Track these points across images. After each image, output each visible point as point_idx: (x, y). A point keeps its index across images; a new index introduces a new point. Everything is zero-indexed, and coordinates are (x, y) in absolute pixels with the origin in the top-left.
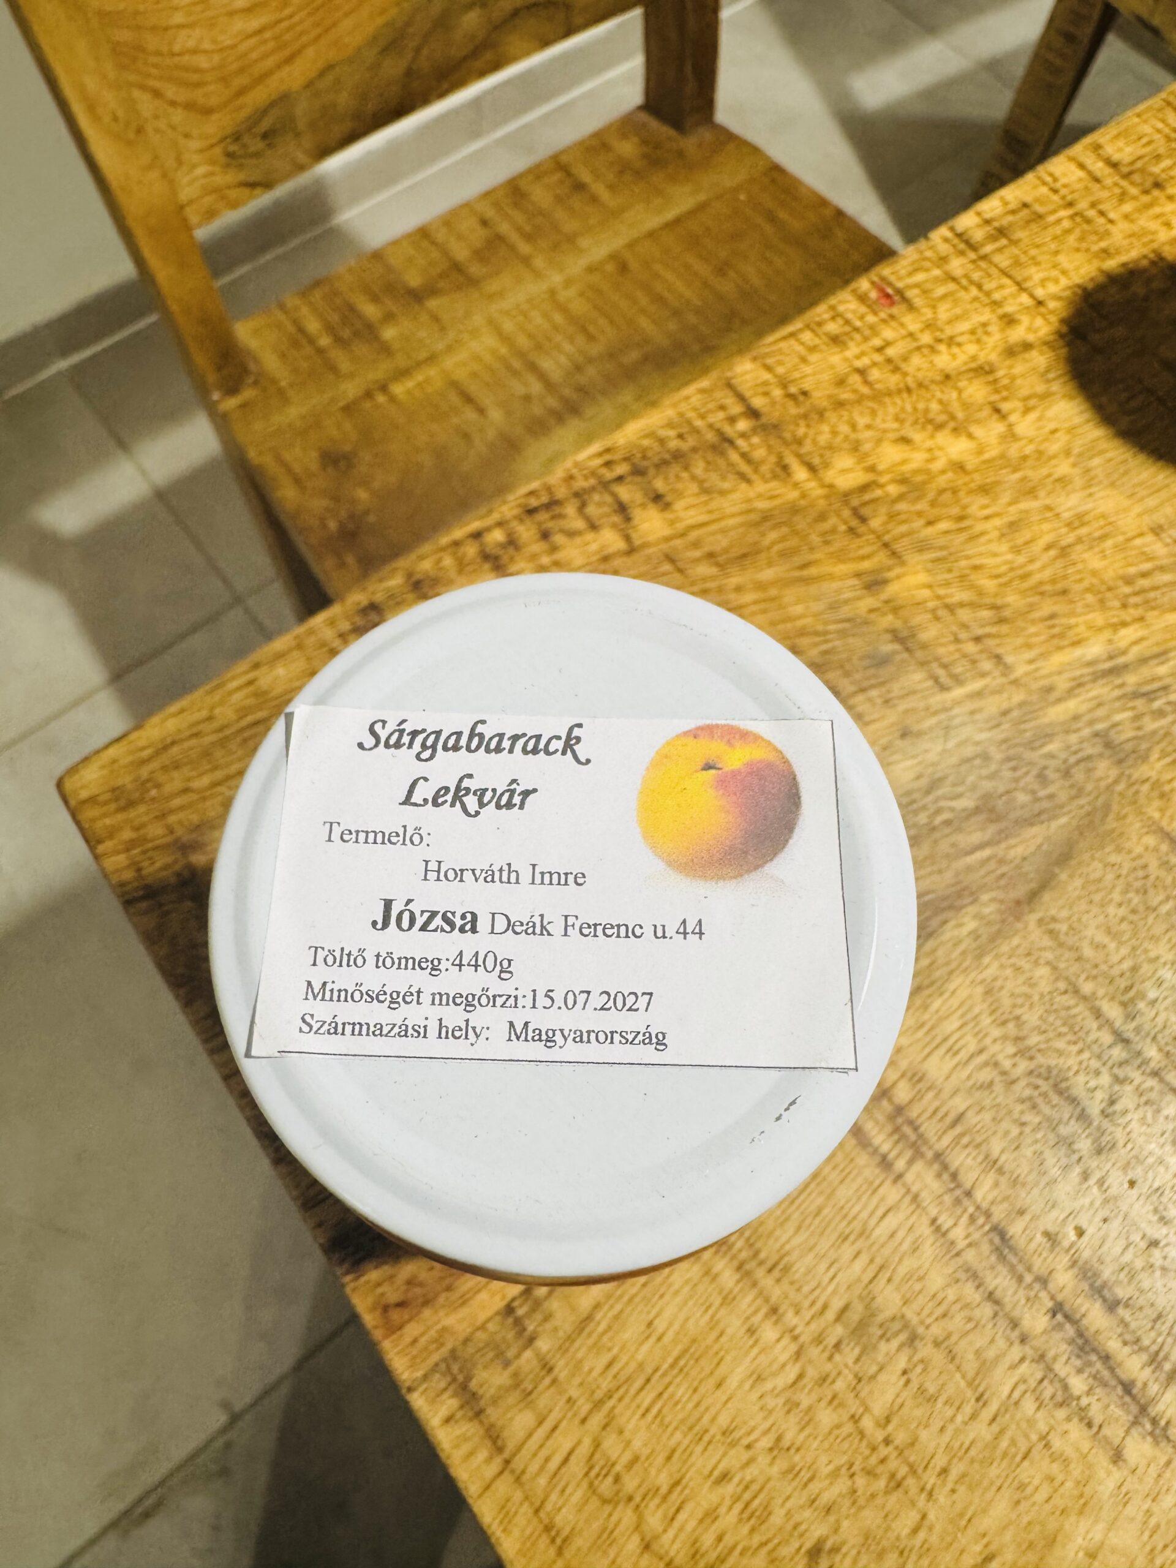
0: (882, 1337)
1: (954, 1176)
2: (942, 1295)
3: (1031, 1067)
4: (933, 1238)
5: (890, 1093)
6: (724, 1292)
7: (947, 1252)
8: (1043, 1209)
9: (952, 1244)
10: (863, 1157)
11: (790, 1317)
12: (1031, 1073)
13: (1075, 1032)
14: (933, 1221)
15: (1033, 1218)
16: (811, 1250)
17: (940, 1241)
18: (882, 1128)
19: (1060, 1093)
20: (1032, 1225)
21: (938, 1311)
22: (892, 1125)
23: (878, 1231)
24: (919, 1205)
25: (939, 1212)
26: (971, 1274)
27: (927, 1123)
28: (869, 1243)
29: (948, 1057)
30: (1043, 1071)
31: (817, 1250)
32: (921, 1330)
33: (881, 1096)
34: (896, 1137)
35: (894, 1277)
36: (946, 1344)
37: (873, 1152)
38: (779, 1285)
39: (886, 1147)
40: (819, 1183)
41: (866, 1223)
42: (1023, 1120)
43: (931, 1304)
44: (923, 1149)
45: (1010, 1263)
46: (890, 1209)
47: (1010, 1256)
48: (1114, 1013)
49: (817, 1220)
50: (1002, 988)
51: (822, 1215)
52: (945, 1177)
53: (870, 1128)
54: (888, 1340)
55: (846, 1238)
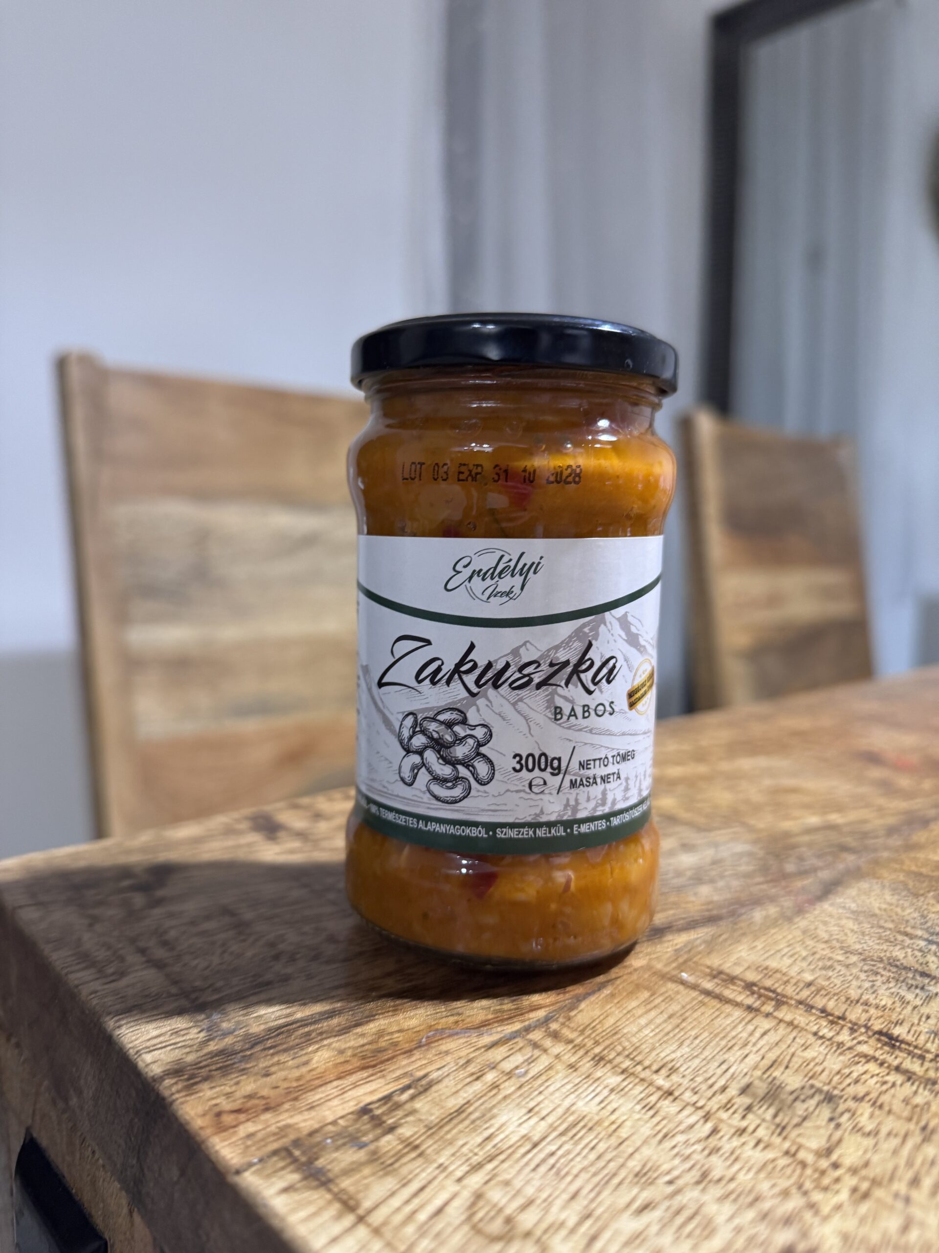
0: (796, 1100)
1: (823, 1011)
2: (847, 1071)
3: (862, 957)
4: (820, 1042)
5: (741, 976)
6: (611, 1087)
7: (838, 1048)
8: (920, 1020)
9: (840, 1045)
10: (728, 1008)
11: (688, 1096)
12: (864, 960)
13: (891, 942)
14: (815, 1034)
15: (912, 1025)
16: (696, 1056)
17: (827, 1043)
18: (740, 993)
19: (896, 966)
20: (914, 1028)
21: (848, 1081)
22: (749, 991)
23: (761, 1043)
24: (796, 1027)
25: (818, 1028)
26: (869, 1058)
27: (782, 987)
28: (755, 1049)
29: (785, 958)
30: (875, 958)
31: (703, 1057)
32: (836, 1092)
33: (732, 979)
34: (756, 996)
35: (791, 1065)
36: (867, 1098)
37: (737, 1004)
38: (669, 1079)
39: (750, 1001)
40: (691, 1023)
41: (746, 1040)
42: (871, 979)
43: (838, 1077)
44: (785, 1000)
45: (905, 1049)
46: (769, 1030)
47: (903, 1046)
48: (919, 933)
49: (697, 1041)
50: (816, 929)
51: (700, 1038)
52: (814, 1011)
53: (728, 993)
54: (804, 1101)
55: (730, 1049)
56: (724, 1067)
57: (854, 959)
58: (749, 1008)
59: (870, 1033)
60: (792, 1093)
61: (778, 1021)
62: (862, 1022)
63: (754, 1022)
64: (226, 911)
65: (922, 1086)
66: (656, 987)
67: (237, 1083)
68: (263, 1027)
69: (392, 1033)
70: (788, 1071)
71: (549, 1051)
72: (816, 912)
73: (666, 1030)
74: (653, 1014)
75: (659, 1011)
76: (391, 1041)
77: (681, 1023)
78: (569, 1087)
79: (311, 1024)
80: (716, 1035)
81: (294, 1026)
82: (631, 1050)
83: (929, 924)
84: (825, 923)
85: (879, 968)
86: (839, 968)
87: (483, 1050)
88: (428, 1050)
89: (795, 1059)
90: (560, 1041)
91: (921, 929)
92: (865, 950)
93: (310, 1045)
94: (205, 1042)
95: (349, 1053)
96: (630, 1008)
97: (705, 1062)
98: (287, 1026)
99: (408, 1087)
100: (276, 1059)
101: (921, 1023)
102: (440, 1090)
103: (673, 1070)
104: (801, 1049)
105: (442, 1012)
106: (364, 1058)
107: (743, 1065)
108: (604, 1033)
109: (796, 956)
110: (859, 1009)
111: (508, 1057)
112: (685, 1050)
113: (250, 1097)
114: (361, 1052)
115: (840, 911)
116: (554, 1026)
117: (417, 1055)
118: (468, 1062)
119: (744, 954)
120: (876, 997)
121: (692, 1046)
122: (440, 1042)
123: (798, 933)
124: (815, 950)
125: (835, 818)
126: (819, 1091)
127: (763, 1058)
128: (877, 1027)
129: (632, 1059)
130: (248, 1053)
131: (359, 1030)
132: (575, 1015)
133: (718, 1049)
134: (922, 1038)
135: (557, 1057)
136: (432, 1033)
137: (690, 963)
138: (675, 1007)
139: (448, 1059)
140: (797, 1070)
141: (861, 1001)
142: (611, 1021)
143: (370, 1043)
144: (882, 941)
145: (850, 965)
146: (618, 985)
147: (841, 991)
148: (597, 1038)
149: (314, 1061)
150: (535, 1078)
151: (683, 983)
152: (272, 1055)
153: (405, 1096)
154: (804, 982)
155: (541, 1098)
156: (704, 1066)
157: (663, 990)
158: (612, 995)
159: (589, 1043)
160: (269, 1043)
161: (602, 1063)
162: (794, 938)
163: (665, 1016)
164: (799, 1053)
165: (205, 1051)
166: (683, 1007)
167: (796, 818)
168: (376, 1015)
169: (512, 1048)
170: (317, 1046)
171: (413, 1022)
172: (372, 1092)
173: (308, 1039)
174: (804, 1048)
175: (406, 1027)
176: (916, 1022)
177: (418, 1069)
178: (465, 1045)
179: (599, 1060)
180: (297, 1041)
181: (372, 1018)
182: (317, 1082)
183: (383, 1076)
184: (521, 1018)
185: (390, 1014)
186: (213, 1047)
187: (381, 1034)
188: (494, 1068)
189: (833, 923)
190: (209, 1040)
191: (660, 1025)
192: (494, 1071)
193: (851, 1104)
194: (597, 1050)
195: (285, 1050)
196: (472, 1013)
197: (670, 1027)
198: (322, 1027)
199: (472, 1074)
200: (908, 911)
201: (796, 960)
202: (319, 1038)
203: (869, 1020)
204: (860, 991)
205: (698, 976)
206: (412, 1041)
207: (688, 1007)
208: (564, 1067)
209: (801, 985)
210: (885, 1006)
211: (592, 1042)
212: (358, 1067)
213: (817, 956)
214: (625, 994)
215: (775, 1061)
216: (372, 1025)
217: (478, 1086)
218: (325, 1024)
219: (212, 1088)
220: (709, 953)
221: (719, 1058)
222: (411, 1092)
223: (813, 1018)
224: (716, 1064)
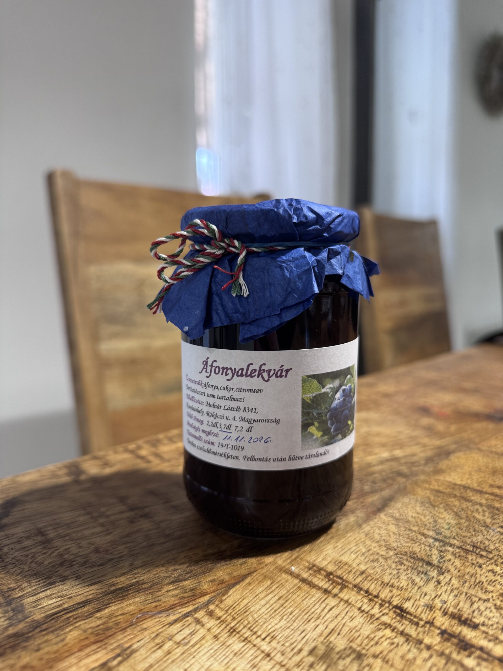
0: (339, 659)
1: (367, 592)
2: (372, 636)
3: (396, 552)
4: (361, 615)
5: (325, 568)
6: (235, 651)
7: (371, 619)
8: (420, 597)
9: (373, 616)
10: (314, 591)
11: (279, 658)
12: (396, 554)
13: (414, 540)
14: (359, 609)
15: (415, 601)
16: (288, 628)
17: (365, 615)
18: (322, 580)
19: (414, 558)
20: (416, 603)
21: (372, 643)
22: (328, 578)
23: (328, 616)
24: (350, 604)
25: (362, 605)
26: (387, 625)
27: (347, 575)
28: (323, 621)
29: (352, 554)
30: (403, 553)
31: (292, 627)
32: (364, 652)
33: (319, 570)
34: (331, 582)
35: (341, 633)
36: (381, 656)
37: (319, 588)
38: (270, 644)
39: (326, 586)
40: (290, 603)
41: (320, 614)
42: (398, 568)
43: (367, 640)
44: (347, 584)
45: (409, 618)
46: (333, 607)
47: (408, 616)
48: (431, 533)
49: (291, 616)
50: (373, 532)
51: (294, 614)
52: (362, 592)
53: (316, 581)
54: (344, 659)
55: (309, 621)
56: (303, 634)
57: (391, 553)
58: (326, 591)
59: (391, 607)
60: (338, 653)
61: (340, 600)
62: (387, 599)
63: (326, 601)
64: (40, 532)
65: (414, 645)
66: (276, 577)
67: (19, 657)
68: (43, 615)
69: (117, 616)
70: (339, 636)
71: (205, 626)
72: (376, 520)
73: (275, 609)
74: (270, 596)
75: (274, 595)
76: (115, 622)
77: (285, 603)
78: (211, 652)
79: (71, 611)
80: (303, 612)
81: (61, 613)
82: (252, 624)
83: (437, 527)
84: (379, 528)
85: (404, 560)
86: (381, 560)
87: (167, 626)
88: (135, 628)
89: (344, 628)
90: (213, 618)
91: (433, 530)
92: (398, 547)
93: (68, 627)
94: (6, 629)
95: (90, 631)
96: (258, 593)
97: (293, 631)
98: (56, 614)
99: (118, 655)
101: (421, 599)
102: (137, 657)
103: (274, 638)
104: (349, 621)
105: (150, 599)
106: (98, 635)
107: (314, 633)
108: (239, 612)
109: (359, 553)
110: (388, 589)
111: (181, 631)
112: (283, 623)
114: (97, 631)
115: (390, 519)
116: (212, 607)
117: (129, 631)
118: (157, 635)
119: (329, 552)
120: (399, 581)
121: (288, 620)
122: (144, 622)
123: (363, 535)
124: (370, 547)
125: (398, 453)
126: (354, 651)
127: (326, 628)
128: (395, 603)
129: (252, 631)
130: (30, 634)
132: (225, 599)
133: (303, 621)
134: (420, 610)
135: (209, 630)
136: (140, 615)
137: (298, 559)
138: (283, 592)
139: (146, 633)
140: (344, 636)
141: (390, 584)
142: (245, 602)
143: (103, 624)
144: (409, 540)
145: (388, 558)
146: (254, 577)
147: (379, 577)
148: (235, 616)
149: (68, 639)
150: (193, 646)
151: (291, 574)
152: (44, 635)
153: (115, 662)
154: (360, 571)
155: (194, 660)
156: (292, 634)
157: (279, 579)
158: (249, 584)
159: (229, 618)
160: (44, 627)
161: (234, 633)
162: (360, 539)
163: (277, 598)
164: (348, 623)
165: (6, 634)
166: (288, 591)
167: (376, 454)
168: (111, 603)
169: (184, 625)
170: (71, 628)
171: (132, 607)
172: (96, 660)
173: (68, 622)
174: (351, 619)
175: (126, 612)
176: (418, 598)
177: (126, 642)
178: (158, 623)
179: (233, 631)
180: (61, 624)
182: (66, 654)
183: (106, 648)
184: (194, 602)
185: (119, 602)
187: (111, 616)
188: (170, 640)
189: (384, 528)
190: (9, 627)
191: (272, 605)
192: (171, 641)
193: (371, 660)
194: (233, 625)
195: (52, 632)
196: (166, 600)
197: (278, 606)
198: (77, 614)
199: (158, 644)
200: (428, 518)
201: (358, 555)
202: (75, 621)
203: (392, 597)
204: (390, 577)
205: (301, 569)
206: (128, 621)
207: (291, 591)
208: (212, 636)
209: (358, 573)
210: (403, 587)
211: (231, 618)
212: (91, 642)
213: (371, 552)
214: (257, 583)
215: (333, 630)
216: (107, 611)
217: (159, 653)
218: (80, 611)
220: (310, 552)
221: (302, 629)
222: (119, 659)
223: (360, 597)
224: (299, 632)
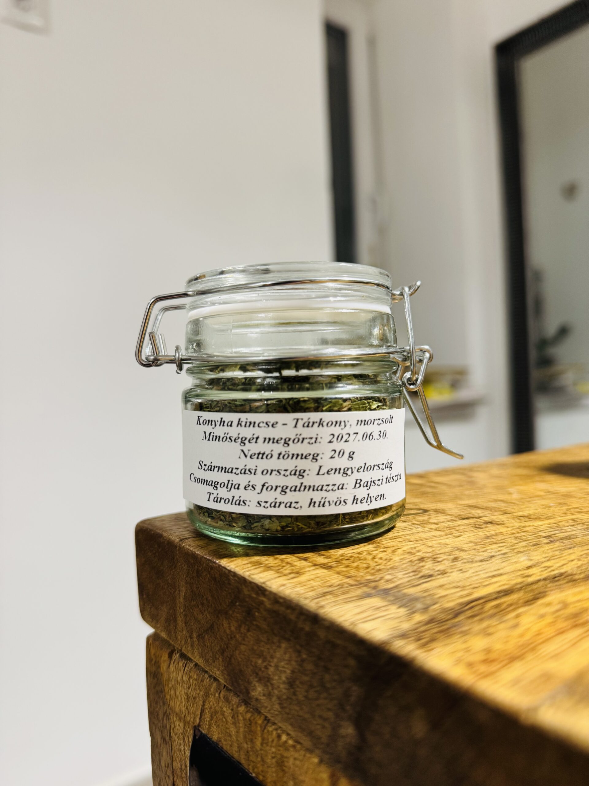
100: (485, 624)
113: (488, 651)
131: (541, 602)
181: (544, 594)
186: (418, 618)
219: (445, 645)
